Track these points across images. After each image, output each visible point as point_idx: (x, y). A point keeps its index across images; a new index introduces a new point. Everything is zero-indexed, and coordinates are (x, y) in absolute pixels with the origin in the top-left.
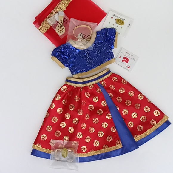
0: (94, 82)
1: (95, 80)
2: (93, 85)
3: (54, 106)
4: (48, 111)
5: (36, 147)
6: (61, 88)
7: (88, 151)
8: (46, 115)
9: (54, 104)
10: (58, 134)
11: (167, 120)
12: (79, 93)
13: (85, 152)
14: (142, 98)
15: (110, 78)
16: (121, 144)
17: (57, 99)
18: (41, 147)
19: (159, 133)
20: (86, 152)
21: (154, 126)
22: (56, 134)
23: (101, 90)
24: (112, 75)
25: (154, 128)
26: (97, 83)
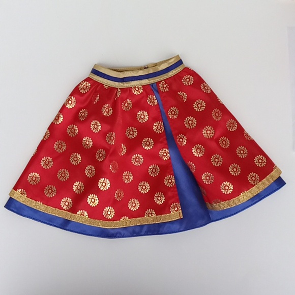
0: (145, 82)
1: (148, 78)
2: (142, 86)
3: (61, 119)
4: (48, 129)
5: (15, 194)
6: (79, 85)
7: (117, 217)
8: (44, 135)
9: (62, 116)
10: (63, 175)
11: (280, 177)
12: (112, 100)
13: (110, 220)
14: (234, 129)
15: (178, 77)
16: (181, 211)
17: (68, 106)
18: (26, 195)
19: (258, 201)
20: (113, 219)
21: (255, 185)
22: (59, 176)
23: (156, 99)
24: (184, 72)
25: (254, 191)
26: (152, 85)
